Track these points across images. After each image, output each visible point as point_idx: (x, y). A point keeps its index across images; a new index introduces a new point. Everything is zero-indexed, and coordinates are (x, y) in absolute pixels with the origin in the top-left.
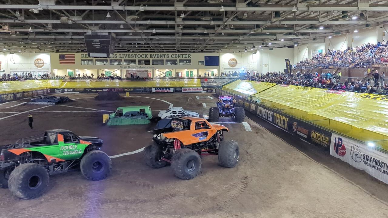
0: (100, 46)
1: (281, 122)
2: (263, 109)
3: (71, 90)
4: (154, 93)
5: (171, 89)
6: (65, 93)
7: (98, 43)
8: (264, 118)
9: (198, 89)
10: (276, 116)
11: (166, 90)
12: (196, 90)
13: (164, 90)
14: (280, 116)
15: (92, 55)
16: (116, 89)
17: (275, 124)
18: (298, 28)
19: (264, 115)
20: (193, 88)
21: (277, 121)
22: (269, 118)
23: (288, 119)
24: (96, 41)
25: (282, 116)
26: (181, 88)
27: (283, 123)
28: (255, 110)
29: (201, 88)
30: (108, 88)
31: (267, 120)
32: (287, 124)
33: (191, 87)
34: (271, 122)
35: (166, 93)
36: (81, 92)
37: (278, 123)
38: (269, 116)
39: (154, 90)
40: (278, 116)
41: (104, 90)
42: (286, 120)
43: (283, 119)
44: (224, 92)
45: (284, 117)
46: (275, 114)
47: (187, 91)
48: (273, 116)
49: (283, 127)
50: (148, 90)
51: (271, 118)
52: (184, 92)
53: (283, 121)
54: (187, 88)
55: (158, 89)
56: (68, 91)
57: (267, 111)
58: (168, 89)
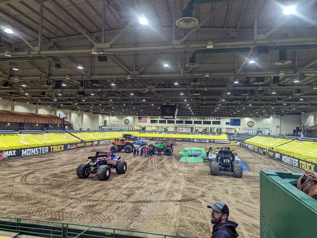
0: (170, 112)
1: (307, 168)
2: (288, 158)
3: (144, 138)
4: (196, 142)
5: (207, 140)
6: (140, 140)
7: (168, 110)
8: (289, 164)
9: (226, 141)
10: (302, 163)
11: (204, 141)
12: (225, 141)
13: (202, 140)
14: (306, 163)
15: (164, 117)
16: (171, 139)
17: (302, 169)
18: (310, 101)
19: (289, 162)
20: (223, 141)
21: (303, 166)
22: (295, 164)
23: (314, 165)
24: (168, 109)
25: (308, 163)
26: (214, 140)
27: (309, 168)
28: (279, 158)
29: (229, 141)
30: (166, 138)
31: (293, 165)
32: (314, 169)
33: (221, 139)
34: (296, 167)
35: (204, 143)
36: (150, 140)
37: (303, 168)
38: (294, 162)
39: (195, 141)
40: (304, 163)
41: (163, 139)
42: (312, 166)
43: (309, 165)
44: (248, 144)
45: (310, 164)
46: (301, 162)
47: (218, 142)
48: (299, 163)
49: (310, 171)
50: (191, 140)
51: (297, 164)
52: (216, 143)
53: (309, 167)
54: (218, 140)
55: (198, 140)
56: (142, 139)
57: (292, 159)
58: (205, 140)
